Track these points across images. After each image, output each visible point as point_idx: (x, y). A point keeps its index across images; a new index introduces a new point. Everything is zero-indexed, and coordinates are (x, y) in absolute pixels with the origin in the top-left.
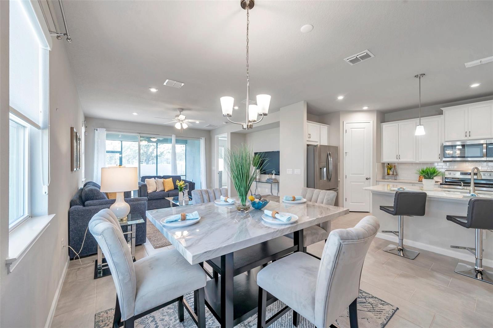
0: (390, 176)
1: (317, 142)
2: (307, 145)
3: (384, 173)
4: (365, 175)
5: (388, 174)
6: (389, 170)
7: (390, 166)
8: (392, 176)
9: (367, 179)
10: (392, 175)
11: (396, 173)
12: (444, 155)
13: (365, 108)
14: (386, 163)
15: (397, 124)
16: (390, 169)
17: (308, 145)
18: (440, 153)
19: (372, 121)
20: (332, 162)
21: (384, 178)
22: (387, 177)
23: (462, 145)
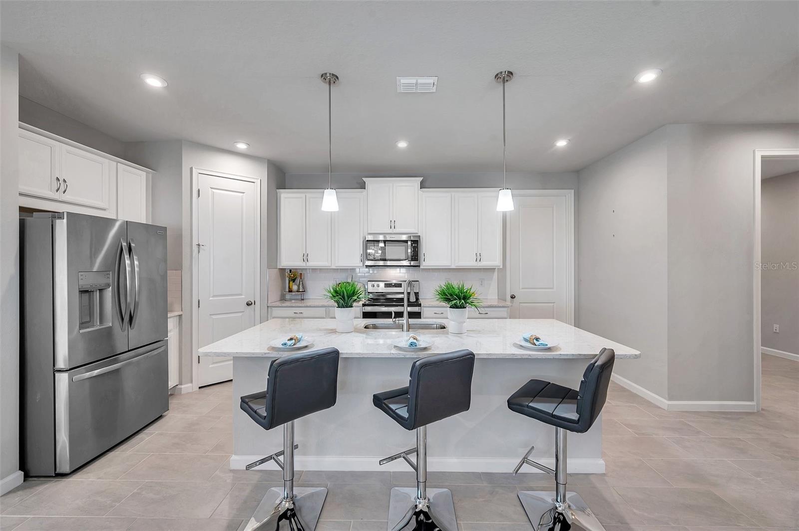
0: (293, 294)
1: (104, 210)
2: (20, 207)
3: (283, 288)
4: (243, 297)
5: (290, 291)
6: (291, 282)
7: (292, 276)
8: (297, 293)
9: (248, 304)
10: (298, 291)
11: (303, 288)
12: (366, 256)
13: (242, 146)
14: (288, 269)
15: (303, 195)
16: (294, 281)
17: (22, 210)
18: (362, 253)
19: (259, 180)
20: (137, 269)
21: (283, 298)
22: (288, 296)
23: (384, 240)
